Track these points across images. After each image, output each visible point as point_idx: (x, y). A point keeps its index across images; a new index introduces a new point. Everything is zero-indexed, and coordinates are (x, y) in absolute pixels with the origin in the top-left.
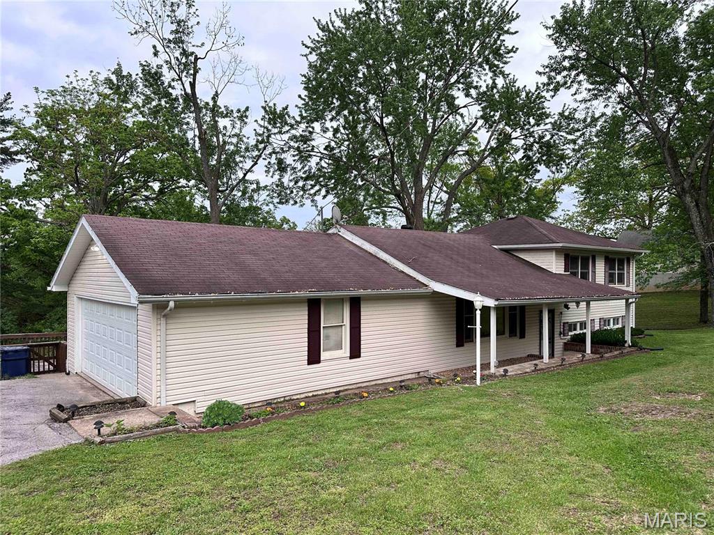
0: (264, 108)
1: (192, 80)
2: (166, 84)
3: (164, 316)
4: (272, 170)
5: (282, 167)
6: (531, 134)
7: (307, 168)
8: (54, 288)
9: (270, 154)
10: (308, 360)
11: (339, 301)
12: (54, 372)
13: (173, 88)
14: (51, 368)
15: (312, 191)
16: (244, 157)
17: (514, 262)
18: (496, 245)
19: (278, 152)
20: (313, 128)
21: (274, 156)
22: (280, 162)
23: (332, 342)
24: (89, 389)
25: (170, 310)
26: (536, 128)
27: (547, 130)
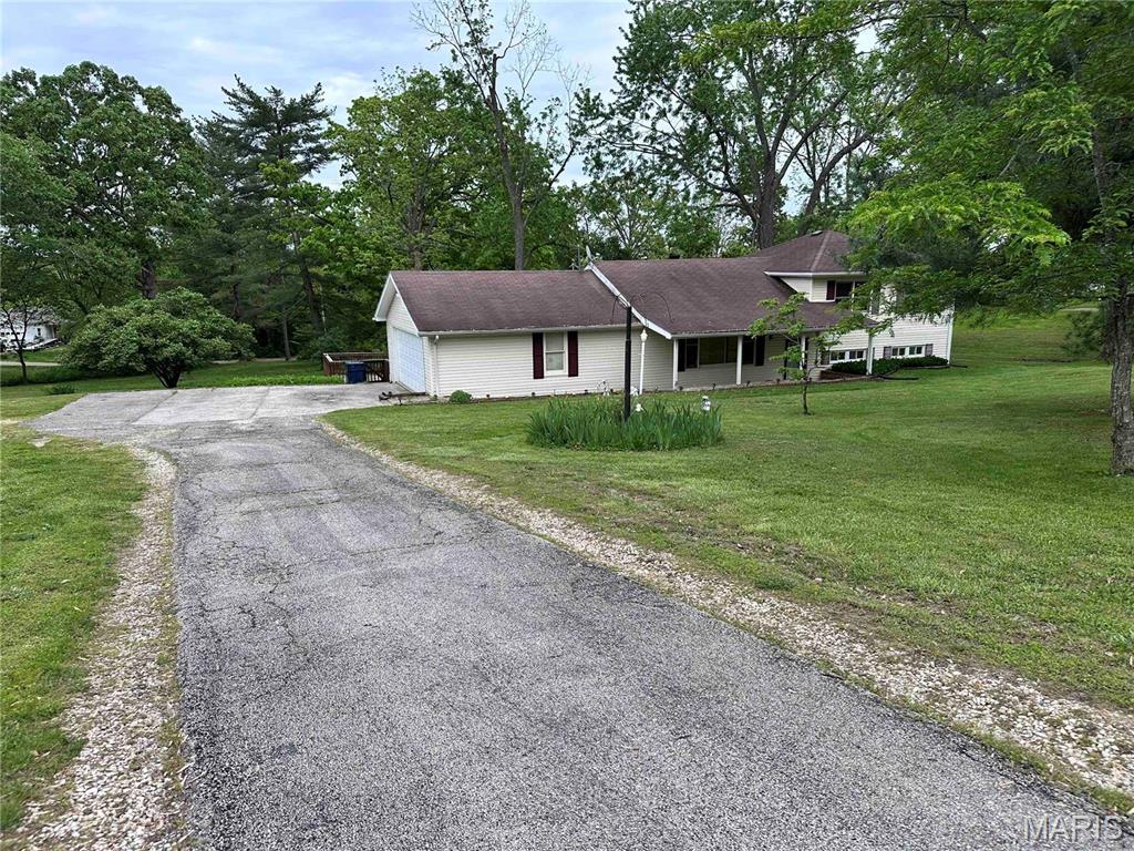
1: (491, 85)
3: (434, 345)
8: (376, 318)
10: (534, 376)
11: (560, 333)
12: (382, 381)
14: (381, 378)
18: (773, 272)
23: (555, 364)
25: (437, 341)
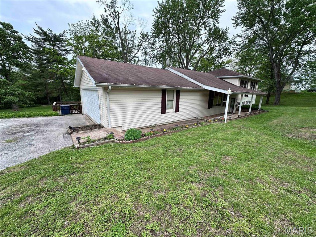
0: (141, 33)
1: (118, 21)
2: (110, 23)
3: (108, 93)
4: (143, 55)
5: (146, 53)
6: (222, 45)
7: (153, 54)
8: (75, 86)
9: (142, 49)
10: (161, 113)
11: (172, 91)
12: (79, 113)
13: (112, 25)
14: (78, 112)
15: (155, 62)
16: (135, 49)
17: (224, 82)
18: (217, 76)
19: (145, 49)
20: (156, 40)
21: (143, 50)
22: (146, 52)
23: (169, 106)
24: (87, 119)
25: (110, 90)
26: (223, 43)
27: (227, 44)
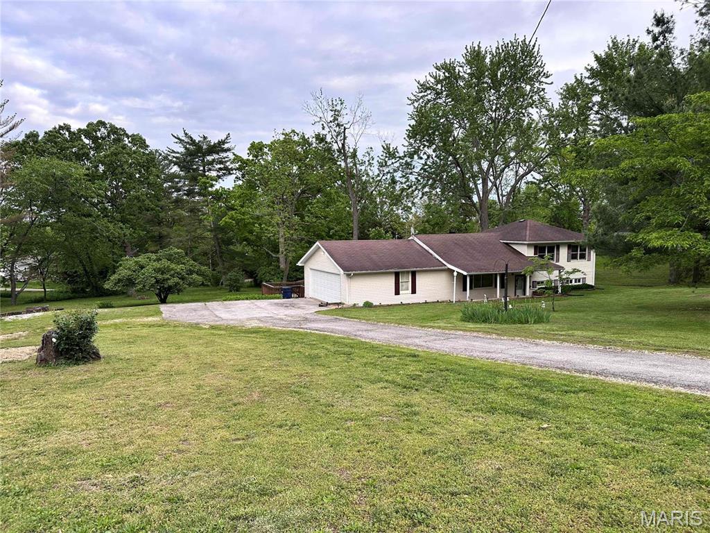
1: (343, 142)
3: (350, 278)
8: (299, 264)
10: (395, 294)
11: (408, 272)
12: (298, 297)
18: (503, 240)
23: (404, 287)
25: (352, 276)
